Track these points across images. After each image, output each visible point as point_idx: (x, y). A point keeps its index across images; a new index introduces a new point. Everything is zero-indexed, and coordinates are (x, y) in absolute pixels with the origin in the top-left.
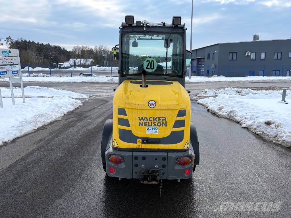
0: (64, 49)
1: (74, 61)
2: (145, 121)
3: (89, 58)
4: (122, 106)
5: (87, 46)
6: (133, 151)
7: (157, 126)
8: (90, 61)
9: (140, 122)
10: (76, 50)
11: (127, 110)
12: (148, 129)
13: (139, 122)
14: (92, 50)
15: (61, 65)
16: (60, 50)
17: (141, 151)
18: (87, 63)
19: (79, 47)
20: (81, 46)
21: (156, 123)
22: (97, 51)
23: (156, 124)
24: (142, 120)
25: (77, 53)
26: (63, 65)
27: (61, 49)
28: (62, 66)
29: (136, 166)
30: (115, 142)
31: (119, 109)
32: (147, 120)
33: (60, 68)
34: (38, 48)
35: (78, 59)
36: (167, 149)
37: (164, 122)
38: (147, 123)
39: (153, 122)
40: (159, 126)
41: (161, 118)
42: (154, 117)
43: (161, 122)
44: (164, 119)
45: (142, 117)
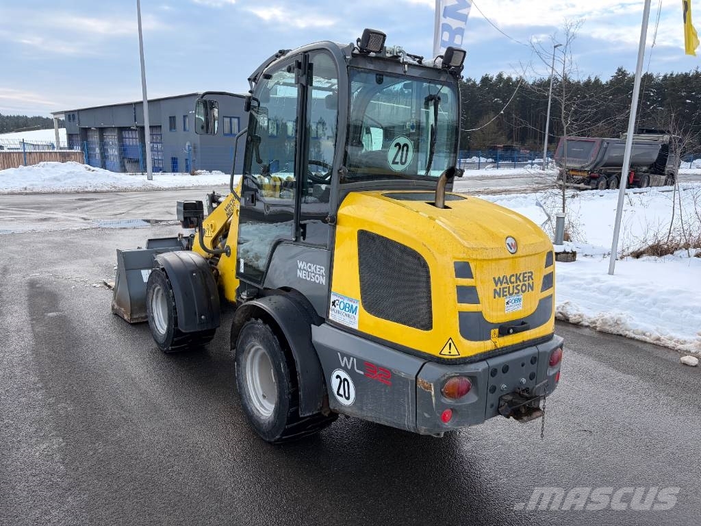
2: (504, 285)
4: (462, 257)
6: (486, 359)
7: (521, 293)
9: (496, 288)
11: (472, 265)
12: (507, 303)
13: (495, 290)
17: (500, 355)
21: (519, 285)
23: (519, 288)
24: (499, 284)
29: (493, 390)
30: (452, 344)
31: (455, 263)
32: (507, 283)
36: (534, 339)
37: (531, 282)
38: (507, 290)
39: (515, 285)
40: (523, 292)
41: (526, 273)
42: (517, 275)
43: (527, 283)
44: (530, 274)
45: (499, 277)
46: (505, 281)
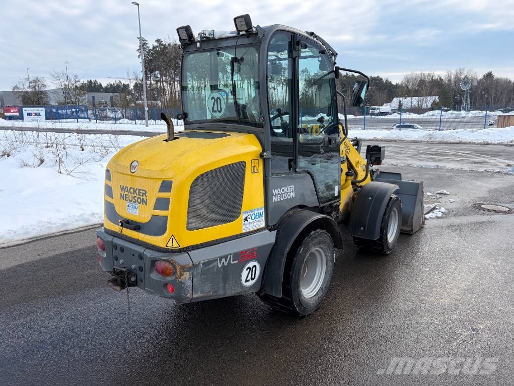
0: (387, 81)
1: (400, 102)
2: (126, 193)
3: (430, 95)
5: (430, 72)
6: (114, 236)
7: (137, 203)
8: (430, 100)
9: (122, 193)
10: (408, 82)
11: (111, 173)
12: (128, 206)
14: (441, 79)
15: (374, 109)
16: (379, 83)
17: (122, 239)
18: (423, 105)
19: (414, 76)
20: (418, 73)
21: (136, 197)
22: (449, 80)
23: (136, 199)
24: (123, 190)
25: (410, 87)
26: (378, 109)
27: (383, 82)
28: (376, 112)
29: (116, 258)
33: (372, 114)
34: (345, 82)
35: (409, 99)
36: (146, 243)
37: (144, 197)
38: (128, 196)
39: (133, 195)
40: (139, 203)
41: (141, 190)
42: (134, 189)
43: (141, 197)
44: (144, 192)
45: (123, 186)
46: (126, 190)
